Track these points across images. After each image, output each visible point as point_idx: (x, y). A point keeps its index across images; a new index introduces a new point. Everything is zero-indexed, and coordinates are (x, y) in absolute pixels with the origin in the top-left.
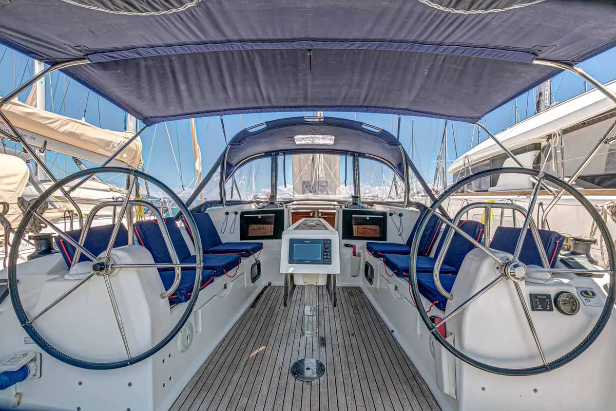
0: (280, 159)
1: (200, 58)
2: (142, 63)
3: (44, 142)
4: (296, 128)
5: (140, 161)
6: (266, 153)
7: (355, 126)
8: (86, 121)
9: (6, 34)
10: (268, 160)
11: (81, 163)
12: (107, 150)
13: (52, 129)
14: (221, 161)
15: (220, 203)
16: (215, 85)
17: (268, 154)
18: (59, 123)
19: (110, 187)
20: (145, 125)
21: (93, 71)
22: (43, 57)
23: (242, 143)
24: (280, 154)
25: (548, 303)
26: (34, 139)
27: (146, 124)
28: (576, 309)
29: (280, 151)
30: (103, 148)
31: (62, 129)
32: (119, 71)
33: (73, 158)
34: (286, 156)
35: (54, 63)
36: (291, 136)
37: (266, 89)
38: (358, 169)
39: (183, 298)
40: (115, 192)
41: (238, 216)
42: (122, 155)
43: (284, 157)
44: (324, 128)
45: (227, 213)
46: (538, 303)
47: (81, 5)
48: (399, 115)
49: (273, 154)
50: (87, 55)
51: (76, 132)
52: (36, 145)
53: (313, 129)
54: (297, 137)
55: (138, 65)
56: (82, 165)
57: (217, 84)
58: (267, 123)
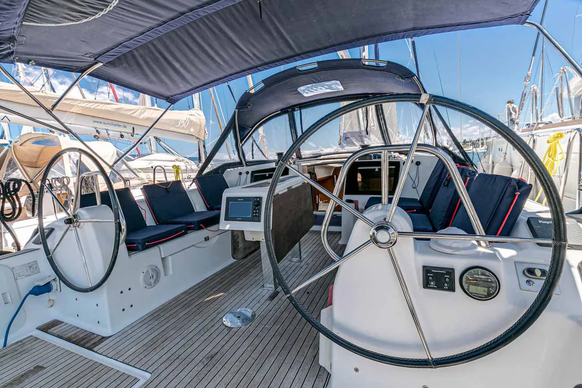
0: (297, 114)
1: (174, 36)
2: (135, 53)
3: (132, 128)
4: (294, 79)
5: (205, 132)
6: (281, 110)
7: (355, 64)
8: (158, 106)
9: (42, 59)
10: (286, 117)
11: (160, 140)
12: (177, 128)
13: (135, 118)
14: (231, 126)
15: (240, 164)
16: (201, 56)
17: (284, 111)
18: (138, 112)
19: (176, 158)
20: (170, 104)
21: (110, 70)
22: (73, 68)
23: (249, 105)
24: (296, 109)
25: (447, 280)
26: (126, 127)
27: (170, 102)
28: (494, 293)
29: (296, 105)
30: (174, 126)
31: (142, 117)
32: (124, 65)
33: (154, 137)
34: (302, 111)
35: (82, 71)
36: (295, 89)
37: (246, 47)
38: (383, 112)
39: (140, 246)
40: (181, 161)
41: (249, 175)
42: (190, 129)
43: (301, 112)
44: (323, 74)
45: (240, 174)
46: (430, 278)
47: (57, 25)
48: (411, 38)
49: (289, 110)
50: (96, 58)
51: (152, 117)
52: (128, 132)
53: (313, 78)
54: (301, 89)
55: (134, 56)
56: (161, 142)
57: (203, 56)
58: (263, 81)
